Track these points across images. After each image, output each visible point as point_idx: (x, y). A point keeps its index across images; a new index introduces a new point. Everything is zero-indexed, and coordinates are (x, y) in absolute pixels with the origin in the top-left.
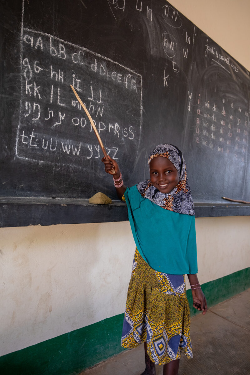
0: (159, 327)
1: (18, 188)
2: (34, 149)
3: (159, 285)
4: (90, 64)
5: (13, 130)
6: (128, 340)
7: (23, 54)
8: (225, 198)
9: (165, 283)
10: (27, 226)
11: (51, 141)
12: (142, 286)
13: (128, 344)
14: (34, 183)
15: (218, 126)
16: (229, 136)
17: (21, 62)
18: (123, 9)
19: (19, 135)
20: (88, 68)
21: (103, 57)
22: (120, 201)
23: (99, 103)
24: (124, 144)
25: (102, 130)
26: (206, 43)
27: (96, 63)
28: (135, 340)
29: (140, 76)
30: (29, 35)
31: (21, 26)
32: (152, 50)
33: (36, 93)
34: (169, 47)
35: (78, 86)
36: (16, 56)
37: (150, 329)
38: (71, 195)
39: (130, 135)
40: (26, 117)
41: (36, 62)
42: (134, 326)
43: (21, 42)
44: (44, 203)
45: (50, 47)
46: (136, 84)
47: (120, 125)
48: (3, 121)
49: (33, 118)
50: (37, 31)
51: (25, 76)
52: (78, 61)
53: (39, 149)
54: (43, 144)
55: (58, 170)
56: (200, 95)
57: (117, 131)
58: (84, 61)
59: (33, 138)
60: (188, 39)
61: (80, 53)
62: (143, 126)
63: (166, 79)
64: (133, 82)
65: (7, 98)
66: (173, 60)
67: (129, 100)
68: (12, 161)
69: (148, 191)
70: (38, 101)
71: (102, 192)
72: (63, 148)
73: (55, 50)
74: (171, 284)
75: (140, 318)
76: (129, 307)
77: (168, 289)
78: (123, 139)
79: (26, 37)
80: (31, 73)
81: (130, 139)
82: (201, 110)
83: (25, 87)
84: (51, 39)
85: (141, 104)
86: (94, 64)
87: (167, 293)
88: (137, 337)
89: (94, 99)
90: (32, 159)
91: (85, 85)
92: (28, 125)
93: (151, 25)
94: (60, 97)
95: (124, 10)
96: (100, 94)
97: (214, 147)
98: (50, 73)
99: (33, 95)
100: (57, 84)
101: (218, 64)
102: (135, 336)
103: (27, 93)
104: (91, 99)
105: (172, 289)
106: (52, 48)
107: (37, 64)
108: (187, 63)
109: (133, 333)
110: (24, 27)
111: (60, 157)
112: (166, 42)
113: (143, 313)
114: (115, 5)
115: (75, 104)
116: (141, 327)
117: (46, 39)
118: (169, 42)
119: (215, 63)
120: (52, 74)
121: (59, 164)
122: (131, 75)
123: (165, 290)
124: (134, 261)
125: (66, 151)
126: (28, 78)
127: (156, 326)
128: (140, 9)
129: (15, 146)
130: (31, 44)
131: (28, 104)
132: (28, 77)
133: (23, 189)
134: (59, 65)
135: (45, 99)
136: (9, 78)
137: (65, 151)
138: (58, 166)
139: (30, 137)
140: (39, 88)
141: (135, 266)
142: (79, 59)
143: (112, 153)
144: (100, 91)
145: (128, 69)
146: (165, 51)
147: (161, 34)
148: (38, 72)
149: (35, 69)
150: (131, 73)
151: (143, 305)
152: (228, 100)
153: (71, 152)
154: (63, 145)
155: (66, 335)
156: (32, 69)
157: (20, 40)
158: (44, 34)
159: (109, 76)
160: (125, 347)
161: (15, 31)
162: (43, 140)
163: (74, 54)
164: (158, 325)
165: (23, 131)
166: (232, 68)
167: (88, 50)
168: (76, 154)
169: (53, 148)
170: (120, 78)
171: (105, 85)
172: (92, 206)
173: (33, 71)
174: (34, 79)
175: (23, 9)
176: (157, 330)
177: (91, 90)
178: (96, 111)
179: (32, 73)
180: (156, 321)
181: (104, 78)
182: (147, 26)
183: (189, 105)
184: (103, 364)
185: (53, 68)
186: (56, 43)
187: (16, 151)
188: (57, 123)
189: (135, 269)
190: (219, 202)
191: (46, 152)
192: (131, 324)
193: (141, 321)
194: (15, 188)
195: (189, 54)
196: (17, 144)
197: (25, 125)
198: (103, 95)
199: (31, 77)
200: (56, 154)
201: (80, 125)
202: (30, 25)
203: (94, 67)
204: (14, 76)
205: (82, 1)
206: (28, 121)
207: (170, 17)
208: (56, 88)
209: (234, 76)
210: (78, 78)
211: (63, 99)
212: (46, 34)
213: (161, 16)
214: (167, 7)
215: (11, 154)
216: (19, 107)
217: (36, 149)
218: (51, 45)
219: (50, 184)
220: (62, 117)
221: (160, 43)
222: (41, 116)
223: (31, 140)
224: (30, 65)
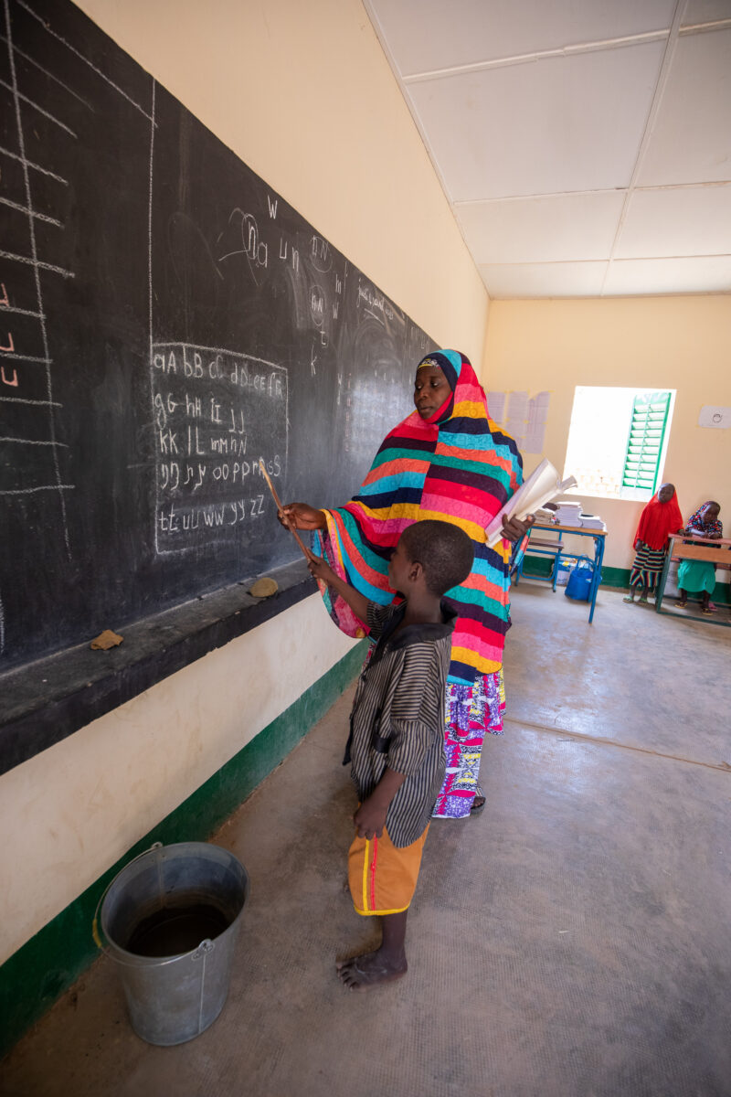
1: (162, 598)
2: (174, 534)
4: (229, 373)
5: (151, 514)
7: (155, 388)
10: (205, 655)
11: (193, 515)
14: (177, 585)
17: (153, 403)
19: (158, 520)
20: (227, 379)
21: (245, 356)
23: (241, 433)
25: (246, 474)
26: (359, 284)
27: (236, 370)
29: (285, 371)
30: (160, 353)
31: (150, 342)
32: (298, 321)
33: (173, 446)
34: (317, 309)
35: (218, 415)
36: (146, 395)
38: (217, 585)
39: (276, 470)
40: (164, 488)
41: (170, 394)
43: (151, 368)
45: (184, 364)
46: (281, 386)
47: (265, 459)
48: (139, 506)
49: (171, 487)
50: (168, 342)
51: (159, 423)
52: (216, 373)
53: (180, 533)
54: (184, 523)
55: (201, 555)
56: (350, 374)
58: (223, 372)
59: (173, 518)
60: (338, 285)
61: (218, 359)
62: (289, 450)
63: (314, 363)
64: (278, 384)
65: (141, 468)
66: (320, 328)
67: (273, 415)
68: (153, 563)
70: (175, 458)
72: (206, 520)
73: (190, 367)
79: (157, 358)
80: (165, 417)
81: (277, 475)
82: (351, 398)
83: (160, 441)
84: (184, 349)
85: (287, 415)
86: (234, 371)
89: (237, 429)
90: (174, 550)
91: (225, 410)
92: (166, 500)
93: (297, 279)
94: (199, 441)
95: (266, 265)
96: (242, 418)
98: (185, 406)
99: (169, 451)
100: (194, 422)
101: (372, 316)
103: (162, 450)
104: (233, 430)
106: (187, 364)
107: (172, 399)
108: (336, 327)
110: (154, 342)
111: (202, 535)
112: (314, 301)
114: (256, 260)
115: (216, 446)
117: (178, 351)
118: (318, 300)
119: (368, 314)
120: (188, 407)
122: (276, 373)
125: (209, 523)
126: (163, 426)
128: (285, 256)
129: (154, 538)
130: (162, 368)
131: (165, 468)
132: (162, 423)
133: (167, 599)
134: (196, 389)
135: (182, 451)
136: (141, 435)
137: (207, 523)
138: (202, 549)
139: (169, 518)
140: (175, 437)
142: (217, 370)
143: (257, 505)
144: (242, 413)
145: (272, 364)
146: (313, 316)
147: (309, 289)
148: (173, 411)
149: (169, 408)
150: (276, 370)
153: (214, 523)
154: (205, 515)
156: (166, 410)
157: (150, 366)
158: (175, 344)
159: (251, 385)
161: (144, 353)
162: (184, 517)
163: (211, 364)
165: (162, 513)
166: (387, 315)
167: (227, 351)
168: (220, 523)
169: (195, 524)
170: (263, 383)
171: (247, 401)
173: (167, 413)
174: (169, 424)
175: (151, 311)
177: (232, 416)
178: (238, 448)
179: (166, 415)
181: (246, 391)
182: (293, 283)
183: (338, 396)
184: (257, 792)
185: (189, 397)
186: (190, 355)
187: (157, 546)
188: (197, 485)
191: (188, 534)
194: (159, 600)
195: (339, 315)
196: (156, 535)
197: (163, 502)
198: (245, 420)
199: (165, 421)
200: (198, 533)
201: (222, 477)
202: (160, 336)
203: (234, 376)
204: (146, 429)
205: (217, 269)
206: (167, 495)
207: (318, 255)
208: (193, 429)
209: (388, 327)
210: (218, 401)
211: (203, 443)
212: (178, 344)
213: (308, 258)
214: (315, 239)
215: (151, 552)
216: (155, 477)
217: (177, 533)
218: (185, 359)
219: (194, 579)
220: (202, 473)
221: (307, 304)
222: (179, 482)
223: (171, 522)
224: (164, 404)
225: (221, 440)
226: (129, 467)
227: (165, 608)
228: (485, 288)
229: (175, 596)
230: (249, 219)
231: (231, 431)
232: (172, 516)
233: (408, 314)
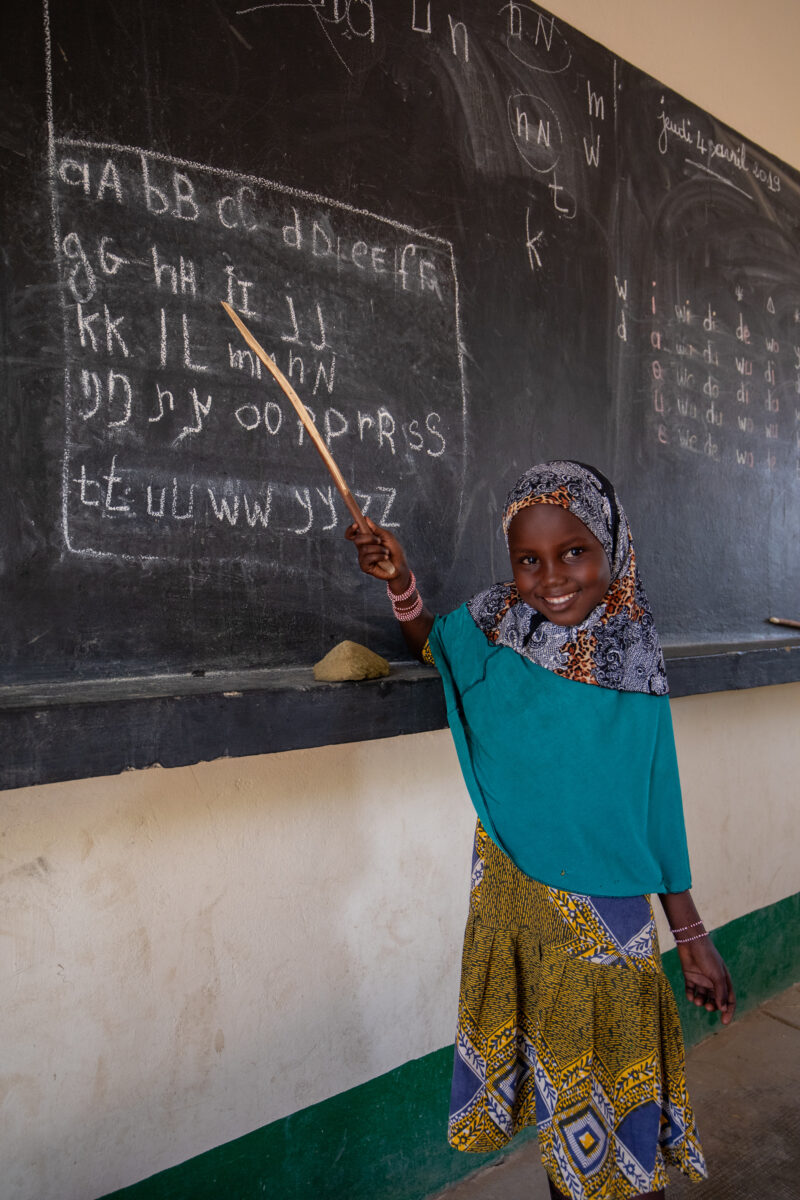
0: (577, 1075)
1: (82, 650)
2: (120, 519)
3: (567, 935)
4: (278, 225)
5: (50, 465)
6: (472, 1125)
7: (61, 220)
8: (776, 620)
9: (587, 928)
10: (118, 772)
11: (175, 490)
12: (508, 942)
13: (473, 1138)
14: (130, 631)
15: (730, 382)
16: (770, 408)
17: (57, 248)
18: (369, 36)
19: (70, 481)
20: (274, 238)
21: (319, 198)
22: (417, 662)
23: (320, 348)
24: (414, 475)
25: (337, 434)
26: (662, 108)
27: (297, 222)
28: (494, 1123)
29: (447, 247)
30: (74, 159)
31: (48, 134)
32: (477, 155)
33: (114, 339)
34: (533, 140)
35: (245, 301)
36: (39, 231)
37: (547, 1084)
38: (254, 658)
39: (431, 443)
40: (88, 419)
41: (105, 240)
42: (487, 1078)
43: (52, 183)
44: (169, 692)
45: (143, 189)
46: (436, 273)
47: (396, 413)
48: (16, 441)
49: (109, 420)
50: (98, 142)
51: (73, 288)
52: (240, 222)
53: (137, 519)
54: (150, 501)
55: (203, 580)
56: (654, 284)
57: (388, 435)
58: (258, 219)
59: (114, 484)
60: (596, 105)
61: (241, 194)
62: (472, 409)
63: (535, 244)
64: (425, 267)
65: (22, 366)
67: (415, 328)
68: (54, 567)
69: (507, 621)
70: (122, 365)
71: (354, 641)
72: (215, 508)
73: (162, 196)
74: (606, 930)
75: (505, 1047)
76: (467, 1013)
77: (598, 947)
78: (410, 460)
79: (67, 166)
80: (92, 279)
81: (434, 455)
82: (662, 332)
83: (77, 324)
84: (144, 161)
85: (459, 336)
86: (292, 223)
87: (597, 960)
88: (499, 1113)
89: (302, 337)
90: (119, 553)
91: (267, 295)
92: (95, 444)
93: (468, 75)
94: (191, 343)
95: (373, 37)
96: (321, 319)
97: (721, 451)
98: (152, 270)
99: (102, 346)
100: (176, 305)
101: (707, 174)
102: (494, 1110)
103: (83, 342)
104: (293, 339)
105: (610, 947)
106: (153, 189)
107: (109, 248)
108: (599, 184)
109: (487, 1100)
110: (56, 136)
111: (206, 538)
112: (523, 123)
113: (514, 1032)
114: (344, 23)
115: (241, 361)
116: (511, 1078)
117: (129, 165)
118: (534, 122)
119: (695, 170)
120: (158, 272)
121: (205, 562)
122: (417, 246)
123: (587, 949)
124: (476, 857)
125: (225, 516)
126: (85, 296)
127: (565, 1072)
128: (426, 28)
129: (59, 516)
130: (82, 185)
131: (90, 377)
132: (84, 292)
133: (96, 655)
134: (179, 240)
135: (141, 354)
136: (22, 303)
137: (221, 517)
138: (204, 568)
139: (105, 484)
140: (120, 324)
141: (480, 873)
142: (242, 213)
143: (376, 509)
144: (319, 309)
145: (405, 227)
146: (523, 153)
147: (504, 100)
148: (114, 271)
149: (104, 264)
150: (417, 240)
151: (513, 1005)
152: (753, 290)
153: (242, 518)
154: (212, 497)
155: (278, 1125)
156: (93, 266)
157: (48, 179)
158: (121, 148)
159: (344, 257)
160: (462, 1148)
161: (30, 152)
162: (149, 489)
163: (224, 201)
164: (571, 1069)
165: (83, 467)
166: (758, 180)
167: (268, 183)
168: (259, 522)
169: (182, 510)
170: (381, 261)
171: (332, 287)
172: (324, 688)
173: (98, 272)
174: (103, 296)
175: (49, 78)
176: (571, 1085)
177: (289, 310)
178: (311, 377)
179: (93, 277)
180: (564, 1055)
181: (330, 267)
182: (455, 79)
183: (620, 322)
185: (159, 252)
186: (162, 173)
187: (66, 533)
189: (479, 885)
190: (760, 637)
191: (162, 527)
192: (479, 1071)
193: (512, 1057)
194: (72, 652)
195: (605, 155)
196: (65, 511)
197: (85, 447)
198: (329, 323)
199: (93, 289)
200: (193, 531)
201: (262, 426)
202: (76, 127)
203: (292, 233)
204: (37, 294)
205: (233, 29)
206: (99, 435)
207: (528, 39)
208: (174, 317)
209: (766, 206)
210: (245, 274)
211: (201, 348)
212: (127, 148)
213: (497, 41)
214: (512, 7)
215: (48, 543)
216: (64, 393)
217: (129, 520)
218: (146, 180)
219: (184, 629)
220: (202, 408)
221: (501, 129)
222: (131, 413)
223: (110, 492)
224: (87, 253)
229: (125, 655)
231: (289, 339)
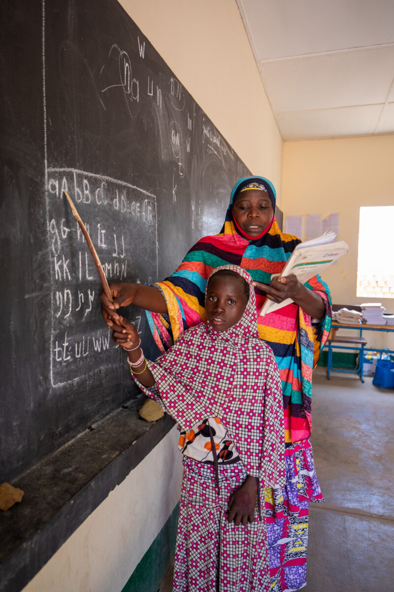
1: (56, 435)
2: (68, 364)
4: (112, 199)
5: (47, 345)
7: (50, 213)
10: (107, 496)
11: (84, 342)
14: (70, 418)
17: (48, 229)
19: (53, 351)
20: (111, 205)
21: (124, 183)
23: (122, 257)
26: (204, 122)
27: (118, 196)
29: (154, 198)
30: (54, 179)
31: (45, 167)
32: (163, 153)
33: (66, 272)
34: (175, 143)
35: (103, 240)
36: (42, 221)
38: (104, 412)
40: (59, 317)
41: (63, 220)
43: (46, 193)
45: (74, 190)
46: (152, 211)
48: (36, 338)
49: (65, 315)
50: (61, 167)
51: (53, 250)
52: (102, 201)
53: (72, 362)
54: (76, 351)
55: (91, 382)
56: (200, 202)
58: (107, 198)
59: (67, 347)
60: (190, 122)
61: (102, 186)
63: (175, 191)
64: (149, 210)
65: (38, 296)
66: (178, 160)
68: (48, 398)
70: (68, 285)
72: (95, 346)
73: (80, 193)
79: (51, 183)
80: (59, 243)
82: (201, 222)
83: (55, 268)
84: (75, 175)
85: (157, 239)
86: (116, 198)
89: (118, 254)
90: (67, 381)
91: (109, 235)
92: (60, 329)
93: (161, 114)
94: (88, 266)
95: (138, 99)
96: (123, 243)
98: (76, 232)
99: (62, 277)
100: (84, 248)
101: (213, 151)
103: (57, 277)
106: (77, 189)
107: (64, 224)
108: (189, 158)
110: (48, 167)
111: (92, 361)
112: (173, 136)
114: (131, 94)
117: (70, 176)
118: (176, 134)
119: (210, 150)
120: (78, 232)
122: (148, 200)
128: (151, 93)
129: (49, 371)
130: (56, 193)
131: (59, 295)
132: (56, 250)
133: (61, 435)
134: (85, 214)
135: (74, 278)
136: (37, 262)
137: (96, 350)
138: (91, 377)
139: (63, 347)
140: (68, 264)
142: (102, 196)
144: (123, 238)
145: (144, 192)
146: (173, 149)
147: (169, 124)
148: (65, 236)
149: (63, 234)
150: (148, 197)
152: (220, 199)
153: (102, 348)
154: (94, 341)
156: (59, 236)
158: (67, 170)
161: (39, 178)
162: (76, 345)
163: (98, 191)
165: (57, 342)
166: (222, 151)
167: (110, 179)
168: (106, 347)
169: (86, 351)
170: (138, 209)
171: (126, 226)
173: (61, 239)
174: (62, 248)
175: (46, 135)
177: (115, 241)
178: (120, 271)
179: (59, 241)
181: (126, 216)
182: (158, 117)
183: (192, 221)
186: (80, 181)
187: (52, 378)
188: (88, 311)
191: (80, 362)
194: (53, 437)
195: (191, 146)
196: (51, 367)
197: (58, 331)
198: (125, 244)
199: (60, 248)
200: (88, 360)
202: (54, 162)
203: (116, 201)
204: (42, 256)
205: (100, 99)
206: (62, 324)
207: (175, 95)
208: (83, 255)
209: (223, 161)
210: (103, 227)
211: (91, 268)
212: (70, 169)
213: (169, 98)
214: (172, 80)
215: (46, 386)
216: (51, 305)
217: (70, 363)
218: (75, 185)
219: (86, 409)
220: (91, 298)
221: (168, 138)
222: (72, 309)
223: (65, 351)
224: (58, 230)
225: (107, 265)
226: (26, 297)
227: (59, 446)
228: (280, 132)
229: (69, 430)
230: (124, 55)
231: (115, 255)
232: (66, 344)
233: (235, 151)
